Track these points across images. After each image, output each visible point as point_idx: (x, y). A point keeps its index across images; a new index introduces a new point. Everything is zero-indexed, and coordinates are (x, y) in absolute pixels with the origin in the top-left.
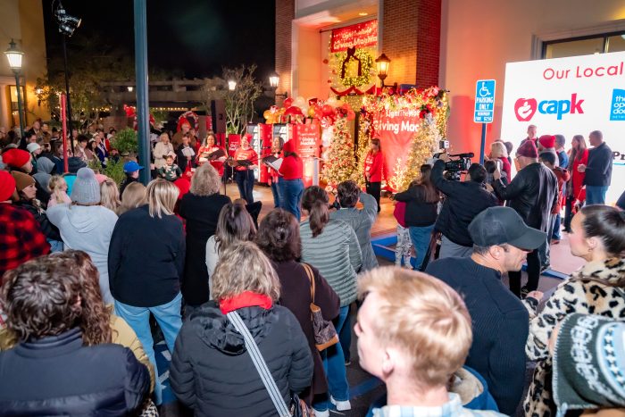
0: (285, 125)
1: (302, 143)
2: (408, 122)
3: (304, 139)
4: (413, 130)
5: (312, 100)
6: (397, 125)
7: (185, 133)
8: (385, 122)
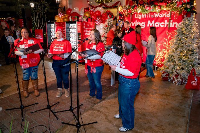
0: (74, 22)
1: (86, 34)
2: (153, 21)
3: (87, 31)
4: (158, 26)
5: (86, 9)
6: (144, 23)
7: (4, 28)
8: (134, 21)
